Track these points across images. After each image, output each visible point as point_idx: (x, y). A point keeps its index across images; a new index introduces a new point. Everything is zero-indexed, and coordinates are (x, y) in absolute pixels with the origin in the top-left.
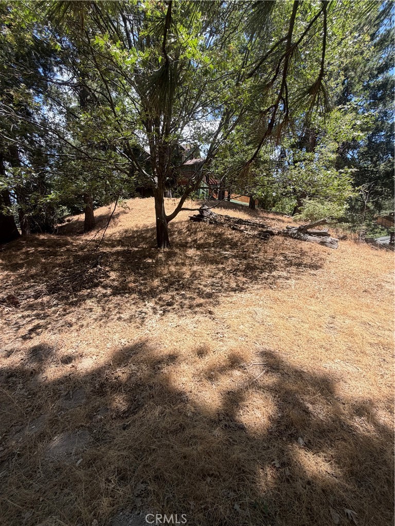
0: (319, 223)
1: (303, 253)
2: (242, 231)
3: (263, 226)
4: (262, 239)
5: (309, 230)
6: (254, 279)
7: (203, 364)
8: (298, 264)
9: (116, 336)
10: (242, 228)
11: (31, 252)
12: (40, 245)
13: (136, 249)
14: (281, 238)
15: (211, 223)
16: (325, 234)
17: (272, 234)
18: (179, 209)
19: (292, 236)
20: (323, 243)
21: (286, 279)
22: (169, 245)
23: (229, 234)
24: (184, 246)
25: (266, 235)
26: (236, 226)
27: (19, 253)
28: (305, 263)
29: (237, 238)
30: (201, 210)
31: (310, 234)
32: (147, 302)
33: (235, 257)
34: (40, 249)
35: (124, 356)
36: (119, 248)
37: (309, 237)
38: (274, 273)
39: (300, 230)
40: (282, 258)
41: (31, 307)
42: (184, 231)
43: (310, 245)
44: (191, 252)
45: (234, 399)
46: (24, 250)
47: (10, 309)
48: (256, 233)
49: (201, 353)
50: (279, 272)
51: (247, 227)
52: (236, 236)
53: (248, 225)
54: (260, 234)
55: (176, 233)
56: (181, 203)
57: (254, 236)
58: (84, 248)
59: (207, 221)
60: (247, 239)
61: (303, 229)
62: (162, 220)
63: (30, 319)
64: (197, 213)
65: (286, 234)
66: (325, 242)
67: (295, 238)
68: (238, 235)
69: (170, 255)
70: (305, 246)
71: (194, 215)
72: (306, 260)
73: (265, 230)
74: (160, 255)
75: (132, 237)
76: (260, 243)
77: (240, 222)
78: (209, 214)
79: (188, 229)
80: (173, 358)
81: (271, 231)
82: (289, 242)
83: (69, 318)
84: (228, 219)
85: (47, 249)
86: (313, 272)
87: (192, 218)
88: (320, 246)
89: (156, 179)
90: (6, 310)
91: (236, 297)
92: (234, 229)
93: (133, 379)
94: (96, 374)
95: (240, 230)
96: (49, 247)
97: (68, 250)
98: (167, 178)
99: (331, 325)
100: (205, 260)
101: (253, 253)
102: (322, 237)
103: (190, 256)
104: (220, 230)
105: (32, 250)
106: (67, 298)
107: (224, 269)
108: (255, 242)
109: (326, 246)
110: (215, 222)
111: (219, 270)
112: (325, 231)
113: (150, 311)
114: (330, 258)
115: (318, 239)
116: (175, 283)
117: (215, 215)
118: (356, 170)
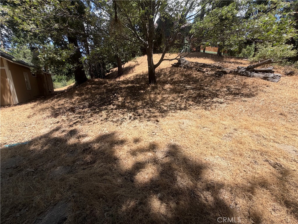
0: (265, 62)
1: (245, 86)
2: (204, 72)
3: (220, 68)
4: (217, 77)
5: (255, 69)
6: (198, 102)
8: (236, 94)
9: (105, 129)
10: (204, 70)
11: (89, 87)
12: (93, 84)
13: (138, 85)
14: (231, 76)
15: (184, 68)
16: (271, 71)
17: (225, 73)
18: (162, 60)
20: (265, 78)
21: (220, 103)
22: (155, 82)
23: (195, 74)
24: (165, 82)
25: (220, 73)
26: (201, 69)
27: (84, 88)
28: (242, 93)
29: (199, 77)
30: (179, 61)
31: (257, 72)
32: (128, 114)
33: (193, 89)
34: (93, 86)
36: (130, 85)
37: (255, 74)
38: (215, 100)
39: (248, 69)
40: (226, 90)
41: (80, 113)
42: (168, 73)
43: (255, 80)
44: (167, 86)
45: (139, 166)
46: (87, 87)
47: (71, 113)
48: (213, 73)
49: (136, 141)
50: (218, 99)
51: (208, 69)
52: (199, 76)
53: (209, 67)
54: (216, 74)
55: (163, 75)
56: (163, 56)
57: (212, 75)
58: (112, 85)
59: (182, 67)
60: (206, 77)
61: (250, 68)
62: (152, 67)
63: (77, 118)
64: (176, 61)
65: (236, 73)
66: (268, 77)
67: (243, 75)
68: (201, 74)
69: (153, 89)
70: (249, 81)
71: (175, 63)
72: (245, 91)
73: (220, 70)
74: (149, 89)
75: (139, 78)
76: (214, 79)
77: (204, 65)
78: (184, 62)
79: (170, 72)
80: (122, 142)
81: (225, 71)
82: (237, 78)
83: (91, 119)
84: (197, 64)
85: (96, 86)
86: (246, 99)
87: (173, 65)
88: (262, 80)
89: (147, 42)
90: (70, 113)
91: (184, 112)
92: (199, 71)
95: (202, 71)
96: (97, 85)
97: (105, 86)
98: (154, 40)
99: (231, 135)
100: (173, 91)
101: (206, 86)
102: (266, 74)
103: (165, 88)
104: (189, 72)
105: (90, 86)
106: (95, 109)
107: (182, 96)
108: (211, 79)
109: (268, 80)
110: (188, 68)
111: (179, 97)
112: (270, 69)
113: (128, 118)
114: (267, 89)
115: (261, 75)
116: (152, 104)
117: (188, 62)
118: (295, 12)
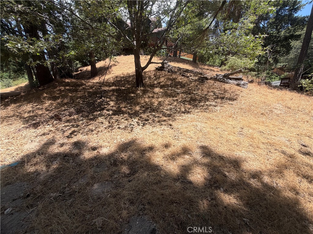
0: (237, 72)
1: (225, 91)
2: (188, 77)
3: (201, 74)
4: (200, 82)
5: (230, 76)
6: (196, 106)
7: (168, 152)
8: (222, 97)
9: (119, 137)
10: (188, 75)
11: (62, 89)
12: (67, 86)
13: (124, 88)
14: (212, 82)
15: (169, 72)
16: (240, 79)
17: (207, 79)
18: (150, 62)
19: (219, 80)
20: (238, 85)
21: (215, 106)
22: (144, 85)
23: (180, 79)
24: (153, 86)
25: (203, 79)
26: (185, 74)
27: (55, 90)
28: (226, 97)
29: (185, 82)
30: (163, 64)
31: (231, 79)
32: (133, 119)
33: (183, 93)
34: (67, 88)
35: (124, 147)
36: (113, 87)
37: (230, 81)
38: (207, 103)
39: (225, 76)
40: (212, 94)
41: (68, 121)
42: (152, 77)
43: (230, 86)
44: (157, 90)
45: (186, 169)
46: (58, 88)
47: (57, 122)
48: (197, 78)
49: (167, 146)
50: (210, 102)
51: (191, 74)
52: (184, 80)
53: (192, 73)
54: (199, 79)
55: (147, 78)
56: (151, 59)
57: (196, 81)
58: (93, 87)
59: (166, 70)
60: (191, 82)
61: (226, 76)
62: (139, 70)
63: (69, 127)
64: (160, 65)
65: (216, 79)
66: (240, 84)
67: (221, 82)
68: (186, 79)
69: (145, 92)
70: (227, 86)
71: (158, 67)
72: (227, 95)
73: (202, 76)
74: (138, 92)
75: (121, 81)
76: (199, 84)
77: (187, 71)
78: (168, 66)
79: (155, 76)
80: (151, 148)
81: (206, 77)
82: (217, 84)
83: (90, 127)
84: (180, 69)
85: (71, 88)
86: (231, 102)
87: (157, 69)
88: (237, 87)
89: (135, 42)
90: (55, 122)
91: (185, 116)
92: (183, 76)
93: (131, 159)
94: (111, 156)
95: (187, 77)
96: (72, 86)
97: (84, 88)
98: (142, 42)
99: (241, 133)
100: (166, 95)
101: (195, 91)
102: (238, 81)
103: (157, 92)
104: (174, 76)
105: (63, 88)
106: (87, 116)
107: (177, 100)
108: (196, 84)
109: (240, 86)
110: (171, 71)
111: (174, 101)
112: (240, 77)
113: (136, 124)
114: (241, 94)
115: (236, 82)
116: (149, 108)
117: (171, 66)
118: (267, 36)
